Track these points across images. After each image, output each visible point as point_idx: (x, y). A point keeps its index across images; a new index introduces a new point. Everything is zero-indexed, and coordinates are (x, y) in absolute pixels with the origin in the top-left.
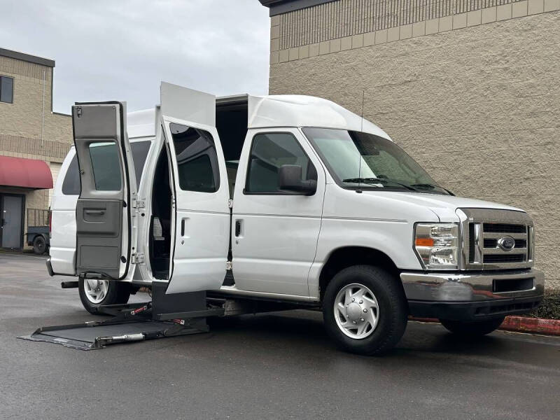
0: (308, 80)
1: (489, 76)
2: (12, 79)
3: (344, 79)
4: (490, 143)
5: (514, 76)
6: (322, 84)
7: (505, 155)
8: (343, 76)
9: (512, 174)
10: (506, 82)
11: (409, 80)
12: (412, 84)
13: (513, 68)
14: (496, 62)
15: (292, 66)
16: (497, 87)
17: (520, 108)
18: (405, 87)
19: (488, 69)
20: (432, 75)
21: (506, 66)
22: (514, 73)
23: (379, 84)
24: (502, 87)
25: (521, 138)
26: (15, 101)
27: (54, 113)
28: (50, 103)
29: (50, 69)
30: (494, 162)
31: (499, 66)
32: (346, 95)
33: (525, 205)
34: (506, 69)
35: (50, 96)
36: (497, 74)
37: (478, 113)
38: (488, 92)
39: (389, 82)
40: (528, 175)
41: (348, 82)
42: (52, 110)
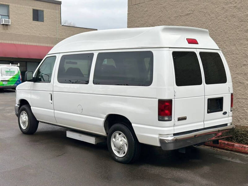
0: (144, 14)
1: (227, 11)
2: (43, 11)
3: (160, 13)
4: (227, 46)
5: (239, 10)
6: (150, 16)
7: (234, 52)
8: (160, 12)
9: (237, 62)
10: (235, 14)
11: (189, 13)
12: (191, 15)
13: (239, 6)
14: (230, 3)
15: (137, 7)
16: (231, 16)
17: (242, 27)
18: (187, 17)
19: (226, 7)
20: (200, 10)
21: (235, 5)
22: (239, 9)
23: (175, 15)
24: (233, 16)
25: (242, 44)
26: (44, 21)
27: (62, 25)
28: (60, 21)
29: (59, 5)
30: (228, 56)
31: (232, 5)
32: (161, 21)
33: (243, 79)
34: (235, 7)
35: (60, 18)
36: (231, 9)
37: (221, 30)
38: (227, 19)
39: (180, 15)
40: (245, 63)
41: (162, 14)
42: (61, 24)
